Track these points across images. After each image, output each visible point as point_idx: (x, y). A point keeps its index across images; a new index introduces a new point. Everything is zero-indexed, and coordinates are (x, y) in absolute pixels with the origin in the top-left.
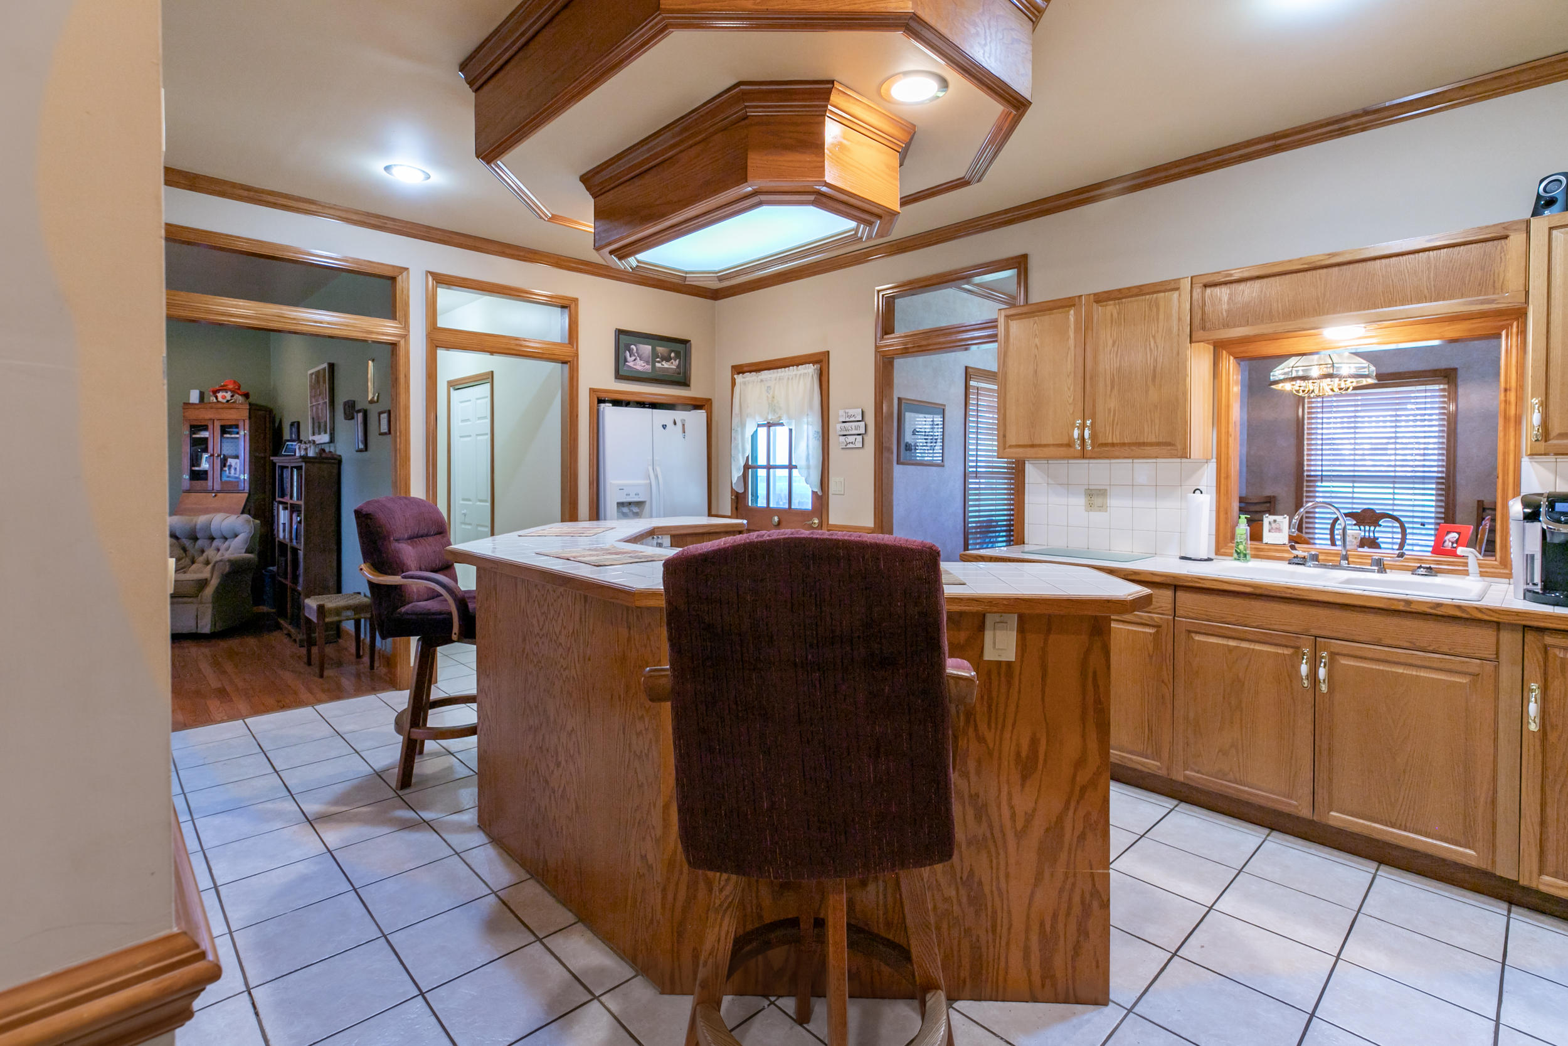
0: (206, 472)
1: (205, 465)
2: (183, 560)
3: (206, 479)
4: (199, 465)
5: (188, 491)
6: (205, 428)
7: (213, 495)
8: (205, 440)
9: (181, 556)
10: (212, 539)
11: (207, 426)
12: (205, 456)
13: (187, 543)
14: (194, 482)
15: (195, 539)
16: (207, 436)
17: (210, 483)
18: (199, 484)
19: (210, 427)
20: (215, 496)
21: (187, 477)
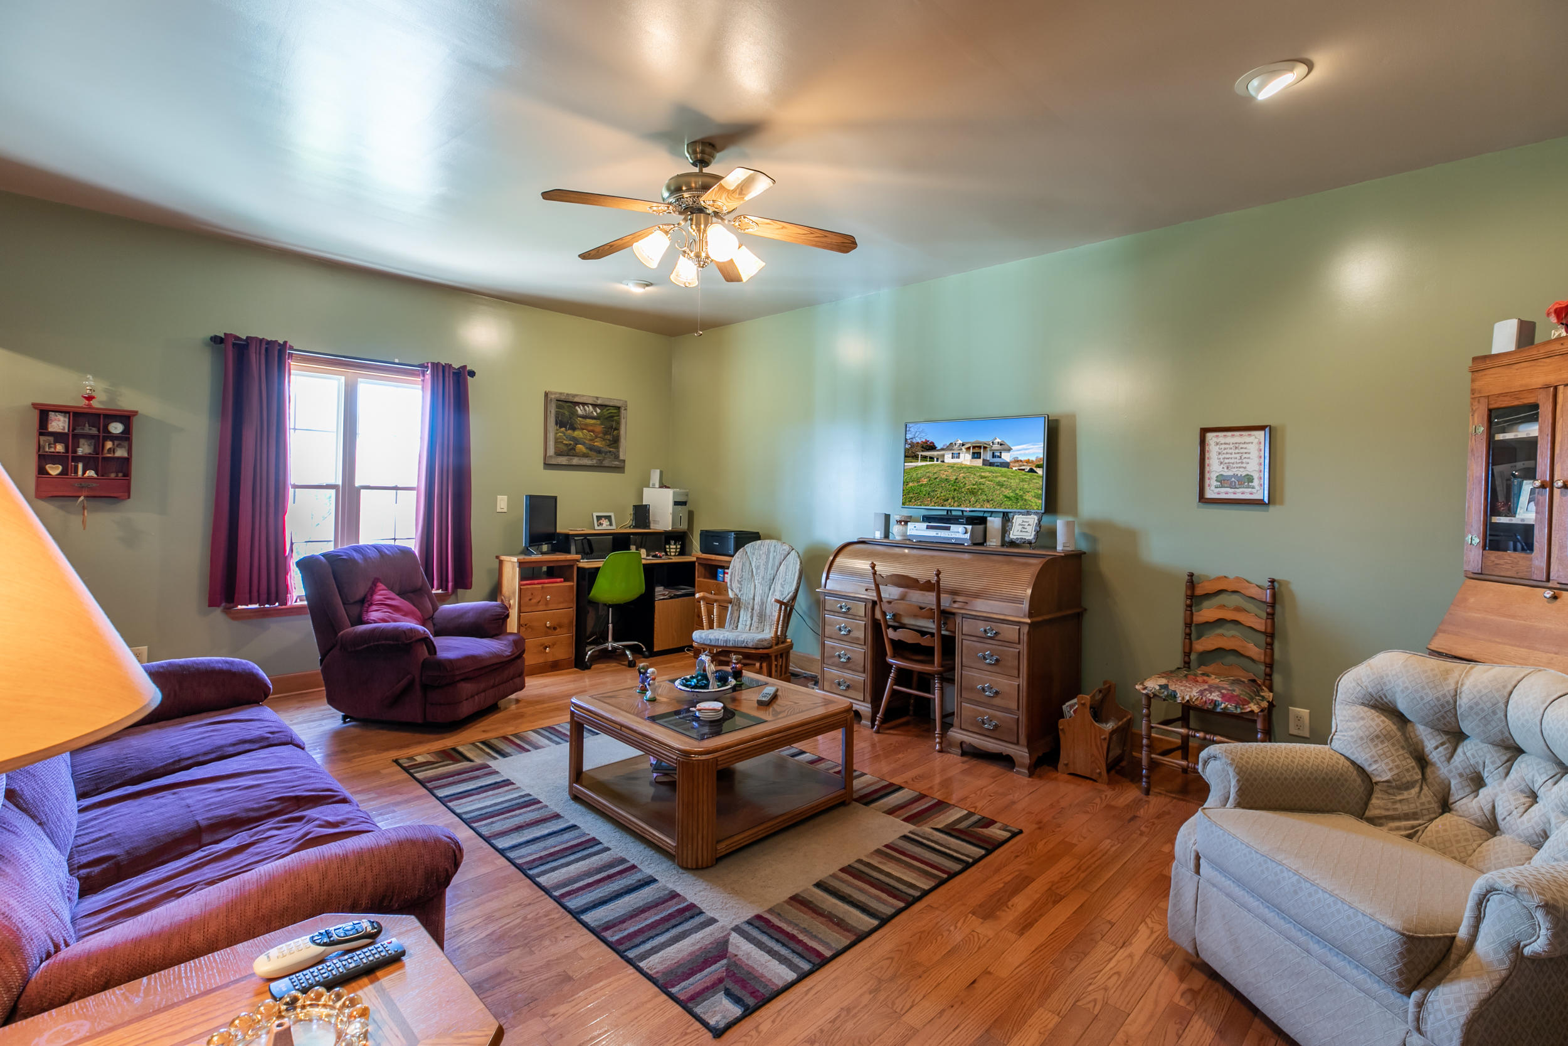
0: (1528, 530)
1: (1526, 513)
2: (1414, 791)
3: (1529, 547)
4: (1511, 512)
5: (1480, 576)
6: (1530, 413)
7: (1548, 594)
8: (1531, 445)
9: (1408, 778)
10: (1514, 751)
11: (1535, 407)
12: (1527, 486)
13: (1431, 743)
14: (1493, 555)
15: (1457, 736)
16: (1536, 434)
17: (1538, 558)
18: (1509, 560)
19: (1545, 410)
20: (1555, 597)
21: (1476, 540)
